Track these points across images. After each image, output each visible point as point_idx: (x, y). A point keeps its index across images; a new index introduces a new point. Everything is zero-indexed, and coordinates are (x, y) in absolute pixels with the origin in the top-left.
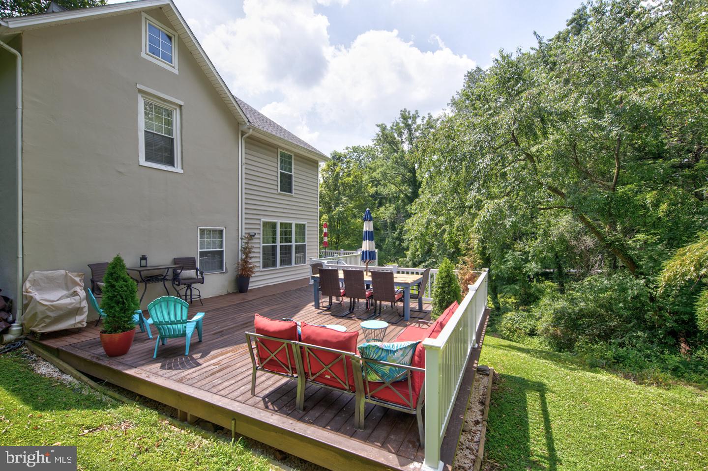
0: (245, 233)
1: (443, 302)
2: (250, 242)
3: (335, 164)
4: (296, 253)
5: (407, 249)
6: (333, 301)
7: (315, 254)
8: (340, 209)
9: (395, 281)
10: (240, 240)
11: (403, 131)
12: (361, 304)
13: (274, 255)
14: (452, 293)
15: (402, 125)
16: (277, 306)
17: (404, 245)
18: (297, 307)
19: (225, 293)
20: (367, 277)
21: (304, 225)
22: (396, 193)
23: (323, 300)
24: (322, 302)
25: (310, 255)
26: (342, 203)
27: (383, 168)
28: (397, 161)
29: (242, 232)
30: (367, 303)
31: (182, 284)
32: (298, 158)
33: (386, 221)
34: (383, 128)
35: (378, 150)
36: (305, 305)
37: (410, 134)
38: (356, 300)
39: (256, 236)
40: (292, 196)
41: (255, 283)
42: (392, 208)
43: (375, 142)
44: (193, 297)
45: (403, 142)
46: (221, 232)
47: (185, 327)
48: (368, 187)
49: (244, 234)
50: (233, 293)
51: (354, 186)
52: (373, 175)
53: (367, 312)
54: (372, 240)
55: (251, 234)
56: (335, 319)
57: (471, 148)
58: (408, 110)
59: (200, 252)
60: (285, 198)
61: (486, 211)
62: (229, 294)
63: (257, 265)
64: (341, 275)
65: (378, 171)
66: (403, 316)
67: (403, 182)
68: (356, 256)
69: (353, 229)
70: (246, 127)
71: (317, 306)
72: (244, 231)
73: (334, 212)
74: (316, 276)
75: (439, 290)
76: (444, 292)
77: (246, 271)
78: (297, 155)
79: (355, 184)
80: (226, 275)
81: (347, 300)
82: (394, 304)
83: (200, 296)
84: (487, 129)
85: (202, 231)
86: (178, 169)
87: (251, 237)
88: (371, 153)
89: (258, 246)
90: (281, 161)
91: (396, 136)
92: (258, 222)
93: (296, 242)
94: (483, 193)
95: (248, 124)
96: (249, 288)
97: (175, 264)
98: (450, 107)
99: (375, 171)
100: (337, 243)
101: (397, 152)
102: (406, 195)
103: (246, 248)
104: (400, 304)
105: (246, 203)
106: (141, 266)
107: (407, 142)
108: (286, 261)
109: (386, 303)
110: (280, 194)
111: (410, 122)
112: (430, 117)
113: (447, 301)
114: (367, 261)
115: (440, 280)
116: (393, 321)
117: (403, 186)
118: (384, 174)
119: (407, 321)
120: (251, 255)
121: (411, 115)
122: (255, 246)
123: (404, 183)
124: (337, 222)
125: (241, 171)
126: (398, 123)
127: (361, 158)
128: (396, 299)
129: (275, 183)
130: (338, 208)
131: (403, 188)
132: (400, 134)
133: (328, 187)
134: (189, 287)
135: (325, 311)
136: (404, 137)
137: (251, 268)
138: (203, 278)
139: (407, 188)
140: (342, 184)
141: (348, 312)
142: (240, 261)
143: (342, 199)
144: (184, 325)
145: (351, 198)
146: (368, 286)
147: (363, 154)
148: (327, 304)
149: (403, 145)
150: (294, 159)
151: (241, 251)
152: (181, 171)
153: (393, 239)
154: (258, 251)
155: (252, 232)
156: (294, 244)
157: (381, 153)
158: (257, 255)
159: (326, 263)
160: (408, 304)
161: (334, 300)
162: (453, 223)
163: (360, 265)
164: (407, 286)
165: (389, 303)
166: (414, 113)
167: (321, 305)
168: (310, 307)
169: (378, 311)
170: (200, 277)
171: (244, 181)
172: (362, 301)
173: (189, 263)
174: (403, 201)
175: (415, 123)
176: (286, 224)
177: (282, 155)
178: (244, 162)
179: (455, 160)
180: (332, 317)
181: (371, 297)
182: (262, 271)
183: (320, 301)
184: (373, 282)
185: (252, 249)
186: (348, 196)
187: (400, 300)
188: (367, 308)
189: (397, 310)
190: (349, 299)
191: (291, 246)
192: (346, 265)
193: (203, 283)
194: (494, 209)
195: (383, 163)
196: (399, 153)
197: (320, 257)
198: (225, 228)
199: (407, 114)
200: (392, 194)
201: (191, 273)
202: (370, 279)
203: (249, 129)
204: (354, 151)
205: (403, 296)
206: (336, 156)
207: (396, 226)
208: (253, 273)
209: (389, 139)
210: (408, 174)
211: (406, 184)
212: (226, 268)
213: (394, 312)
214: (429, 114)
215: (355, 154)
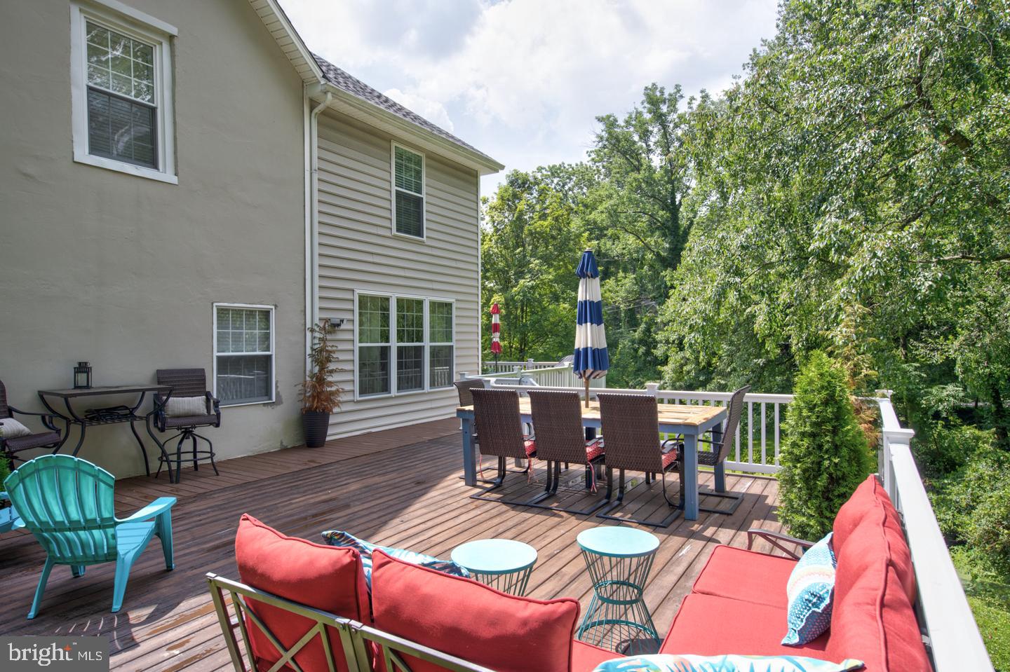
0: (320, 319)
1: (815, 478)
2: (329, 337)
3: (515, 196)
4: (432, 365)
5: (665, 362)
6: (508, 467)
7: (475, 367)
8: (525, 282)
9: (660, 420)
10: (309, 334)
11: (650, 128)
12: (572, 476)
13: (385, 367)
14: (844, 451)
15: (647, 116)
16: (382, 479)
17: (659, 352)
18: (423, 483)
19: (275, 447)
20: (591, 412)
21: (449, 305)
22: (637, 252)
23: (486, 465)
24: (481, 471)
25: (461, 369)
26: (530, 272)
27: (612, 202)
28: (639, 187)
29: (314, 316)
30: (588, 474)
31: (171, 427)
32: (432, 163)
33: (618, 308)
34: (610, 123)
35: (599, 171)
36: (443, 477)
37: (665, 134)
38: (563, 466)
39: (343, 327)
40: (422, 244)
41: (340, 428)
42: (628, 281)
43: (593, 156)
44: (199, 456)
45: (649, 151)
46: (266, 314)
47: (114, 537)
48: (583, 239)
49: (316, 321)
50: (294, 448)
51: (554, 238)
52: (592, 216)
53: (589, 495)
54: (599, 324)
55: (334, 321)
56: (512, 513)
57: (822, 118)
58: (659, 87)
59: (219, 358)
60: (406, 246)
61: (868, 256)
62: (284, 450)
63: (348, 387)
64: (525, 406)
65: (600, 208)
66: (682, 507)
67: (653, 227)
68: (560, 371)
69: (552, 323)
70: (319, 88)
71: (471, 479)
72: (317, 315)
73: (515, 289)
74: (467, 408)
75: (806, 442)
76: (820, 447)
77: (319, 400)
78: (432, 157)
79: (554, 233)
80: (279, 408)
81: (539, 465)
82: (654, 477)
83: (212, 455)
84: (857, 76)
85: (222, 312)
86: (165, 174)
87: (335, 326)
88: (586, 177)
89: (349, 346)
90: (399, 167)
91: (636, 138)
92: (348, 296)
93: (432, 340)
94: (852, 220)
95: (323, 81)
96: (328, 439)
97: (159, 383)
98: (748, 70)
99: (594, 208)
100: (521, 351)
101: (638, 170)
102: (658, 255)
103: (321, 351)
104: (673, 477)
105: (320, 255)
106: (76, 387)
107: (659, 151)
108: (411, 380)
109: (635, 476)
110: (395, 238)
111: (664, 109)
112: (705, 97)
113: (830, 475)
114: (588, 373)
115: (805, 412)
116: (656, 519)
117: (652, 236)
118: (613, 214)
119: (693, 520)
120: (331, 366)
121: (666, 95)
122: (341, 346)
123: (653, 232)
124: (522, 310)
125: (310, 185)
126: (639, 114)
127: (566, 188)
128: (664, 465)
129: (386, 214)
130: (521, 281)
131: (650, 241)
132: (645, 135)
133: (502, 240)
134: (187, 433)
135: (489, 490)
136: (653, 140)
137: (332, 393)
138: (218, 415)
139: (659, 240)
140: (531, 233)
141: (542, 494)
142: (308, 379)
143: (529, 262)
144: (110, 531)
145: (546, 260)
146: (591, 434)
147: (571, 179)
148: (494, 474)
149: (651, 156)
150: (427, 166)
151: (312, 356)
152: (174, 180)
153: (633, 342)
154: (349, 357)
155: (335, 316)
156: (427, 344)
157: (606, 176)
158: (348, 367)
159: (493, 382)
160: (694, 478)
161: (511, 464)
162: (774, 296)
163: (571, 384)
164: (691, 432)
165: (642, 475)
166: (673, 91)
167: (479, 477)
168: (455, 481)
169: (617, 493)
170: (213, 412)
171: (316, 207)
172: (578, 468)
173: (192, 382)
174: (651, 267)
175: (675, 110)
176: (410, 301)
177: (400, 155)
178: (316, 166)
179: (780, 153)
180: (504, 507)
181: (599, 458)
182: (358, 402)
183: (478, 468)
184: (603, 422)
185: (334, 352)
186: (541, 258)
187: (672, 467)
188: (589, 485)
189: (664, 491)
190: (545, 462)
191: (419, 350)
192: (538, 386)
193: (218, 425)
194: (888, 252)
195: (612, 191)
196: (642, 172)
197: (484, 371)
198: (276, 306)
199: (658, 94)
200: (630, 254)
201: (195, 404)
202: (598, 415)
203: (326, 93)
204: (552, 174)
205: (681, 458)
206: (517, 179)
207: (638, 316)
208: (337, 404)
209: (623, 143)
210: (661, 213)
211: (657, 233)
212: (278, 394)
213: (655, 497)
214: (702, 92)
215: (556, 180)
